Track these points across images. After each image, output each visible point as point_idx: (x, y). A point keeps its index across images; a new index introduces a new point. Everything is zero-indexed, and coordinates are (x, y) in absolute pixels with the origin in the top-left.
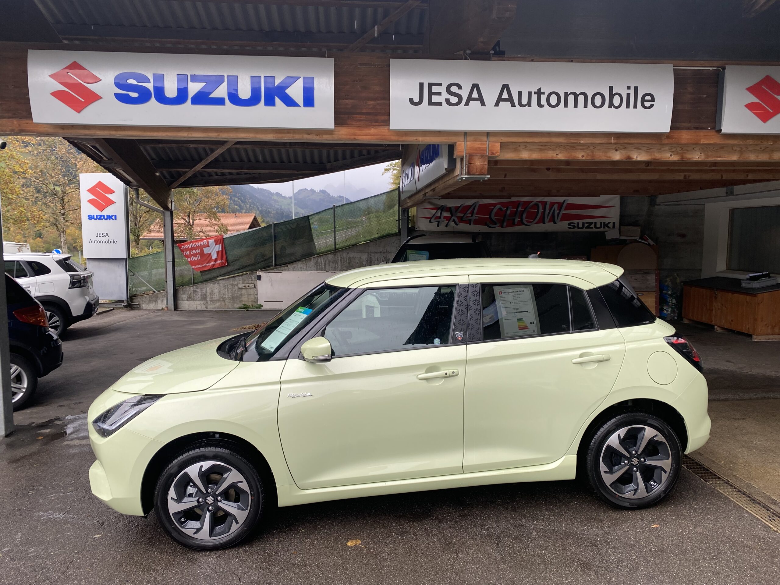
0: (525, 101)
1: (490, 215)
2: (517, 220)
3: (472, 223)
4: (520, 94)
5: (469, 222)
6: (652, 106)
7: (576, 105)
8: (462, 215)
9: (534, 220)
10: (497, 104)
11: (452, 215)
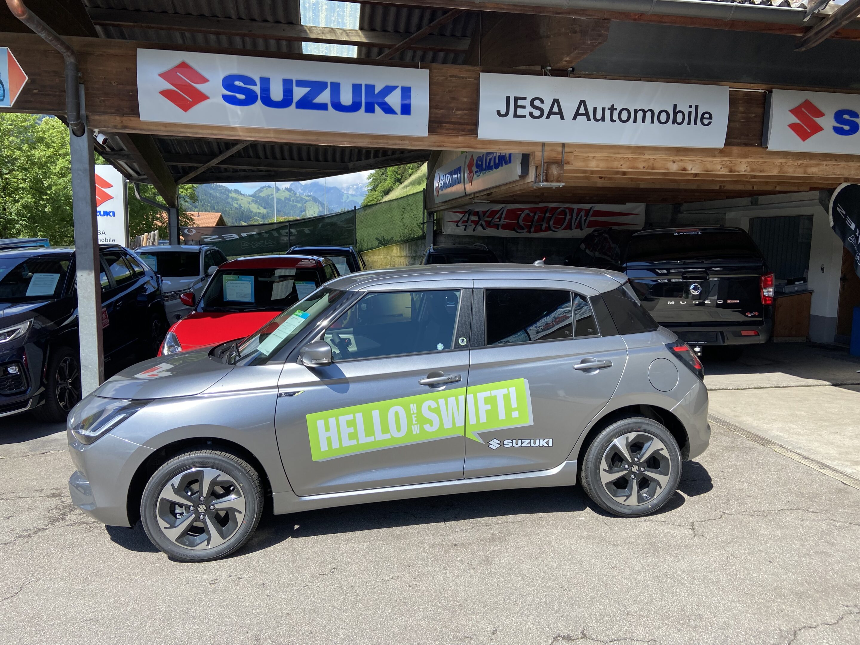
0: (599, 116)
1: (518, 221)
2: (544, 226)
3: (500, 228)
4: (595, 109)
5: (497, 227)
6: (710, 123)
7: (644, 121)
8: (490, 219)
9: (561, 226)
10: (574, 118)
11: (480, 219)
